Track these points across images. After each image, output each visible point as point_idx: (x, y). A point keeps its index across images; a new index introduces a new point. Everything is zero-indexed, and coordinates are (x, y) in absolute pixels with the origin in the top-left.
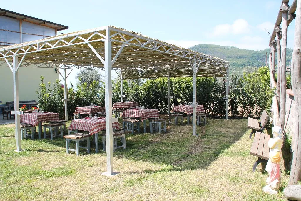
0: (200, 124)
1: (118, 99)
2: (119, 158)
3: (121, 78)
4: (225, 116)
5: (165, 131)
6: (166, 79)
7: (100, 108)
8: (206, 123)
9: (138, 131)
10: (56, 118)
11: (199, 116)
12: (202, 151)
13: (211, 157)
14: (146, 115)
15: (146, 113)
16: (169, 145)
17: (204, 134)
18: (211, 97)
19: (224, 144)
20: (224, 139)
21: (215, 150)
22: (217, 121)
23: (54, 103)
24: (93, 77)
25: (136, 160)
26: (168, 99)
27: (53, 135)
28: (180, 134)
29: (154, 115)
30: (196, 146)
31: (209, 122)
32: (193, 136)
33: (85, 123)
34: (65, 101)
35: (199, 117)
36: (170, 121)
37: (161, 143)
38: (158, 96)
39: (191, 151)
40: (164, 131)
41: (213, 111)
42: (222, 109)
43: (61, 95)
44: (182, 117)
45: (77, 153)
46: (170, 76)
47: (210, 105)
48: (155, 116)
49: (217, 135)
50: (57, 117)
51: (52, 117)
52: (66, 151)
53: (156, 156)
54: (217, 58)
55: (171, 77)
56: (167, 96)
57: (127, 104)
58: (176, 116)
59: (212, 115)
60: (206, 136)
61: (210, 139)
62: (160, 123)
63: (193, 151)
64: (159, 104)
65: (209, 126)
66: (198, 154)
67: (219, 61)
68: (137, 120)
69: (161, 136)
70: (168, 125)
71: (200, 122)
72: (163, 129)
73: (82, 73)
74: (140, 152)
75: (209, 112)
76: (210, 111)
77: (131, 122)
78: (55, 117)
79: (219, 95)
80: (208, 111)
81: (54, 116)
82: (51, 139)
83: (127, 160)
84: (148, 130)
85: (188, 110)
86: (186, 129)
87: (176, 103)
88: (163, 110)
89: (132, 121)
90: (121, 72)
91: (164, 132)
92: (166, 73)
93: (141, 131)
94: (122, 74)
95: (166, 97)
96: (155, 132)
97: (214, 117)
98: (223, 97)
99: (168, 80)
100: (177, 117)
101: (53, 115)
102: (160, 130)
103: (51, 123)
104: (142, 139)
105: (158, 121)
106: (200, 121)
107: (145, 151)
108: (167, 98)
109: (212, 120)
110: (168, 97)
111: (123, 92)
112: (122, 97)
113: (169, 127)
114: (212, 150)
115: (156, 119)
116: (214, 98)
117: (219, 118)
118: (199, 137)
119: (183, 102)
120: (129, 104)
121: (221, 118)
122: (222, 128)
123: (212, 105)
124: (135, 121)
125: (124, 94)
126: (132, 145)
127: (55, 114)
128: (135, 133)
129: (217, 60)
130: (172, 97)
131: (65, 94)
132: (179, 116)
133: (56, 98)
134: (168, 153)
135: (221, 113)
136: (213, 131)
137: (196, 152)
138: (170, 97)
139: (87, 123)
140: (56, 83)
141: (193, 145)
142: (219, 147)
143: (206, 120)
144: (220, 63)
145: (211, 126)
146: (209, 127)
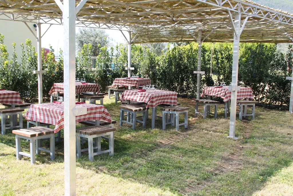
0: (245, 117)
1: (123, 72)
2: (97, 172)
3: (129, 40)
4: (289, 106)
5: (186, 126)
6: (195, 46)
7: (89, 85)
8: (254, 116)
9: (144, 125)
10: (14, 100)
11: (244, 104)
12: (240, 167)
13: (253, 181)
14: (157, 100)
15: (155, 97)
16: (185, 153)
17: (247, 135)
18: (267, 76)
19: (281, 156)
20: (282, 146)
21: (263, 168)
22: (274, 113)
23: (23, 75)
24: (97, 39)
25: (123, 177)
26: (198, 76)
27: (6, 127)
28: (208, 134)
29: (169, 101)
30: (230, 157)
31: (261, 115)
32: (229, 138)
33: (49, 110)
34: (38, 72)
35: (244, 106)
36: (196, 110)
37: (174, 148)
38: (183, 70)
39: (220, 166)
40: (183, 126)
41: (268, 97)
42: (283, 95)
43: (33, 63)
44: (216, 104)
45: (31, 159)
46: (202, 40)
47: (264, 87)
48: (171, 103)
49: (270, 138)
50: (16, 98)
51: (8, 98)
52: (15, 155)
53: (159, 171)
54: (280, 10)
55: (204, 42)
56: (196, 70)
57: (134, 81)
58: (207, 103)
59: (267, 104)
60: (252, 140)
61: (256, 145)
62: (177, 114)
63: (225, 166)
64: (185, 83)
65: (259, 121)
66: (231, 174)
67: (283, 16)
68: (141, 108)
69: (177, 134)
70: (193, 116)
71: (245, 115)
72: (183, 124)
73: (81, 32)
74: (134, 163)
75: (261, 99)
76: (263, 97)
77: (132, 110)
78: (12, 98)
79: (279, 72)
80: (260, 97)
81: (11, 96)
82: (2, 133)
83: (108, 177)
84: (159, 124)
85: (226, 94)
86: (219, 124)
87: (210, 83)
88: (190, 92)
89: (134, 108)
90: (130, 32)
91: (184, 129)
92: (196, 35)
93: (148, 126)
94: (130, 35)
95: (195, 72)
96: (169, 126)
97: (270, 107)
98: (286, 76)
99: (200, 46)
100: (207, 105)
101: (9, 94)
102: (177, 124)
103: (7, 107)
104: (146, 138)
105: (174, 110)
106: (245, 113)
107: (144, 162)
108: (196, 74)
109: (265, 112)
110: (198, 72)
111: (130, 62)
112: (130, 70)
113: (194, 119)
114: (257, 168)
115: (172, 106)
116: (271, 77)
117: (278, 109)
118: (239, 140)
119: (221, 81)
120: (137, 81)
121: (282, 110)
122: (281, 126)
123: (267, 88)
124: (138, 109)
125: (132, 66)
126: (125, 149)
127: (13, 94)
128: (138, 128)
129: (280, 14)
130: (204, 72)
131: (39, 62)
132: (210, 103)
133: (26, 67)
134: (180, 168)
135: (282, 102)
136: (264, 131)
137: (229, 168)
138: (201, 72)
139: (51, 112)
140: (25, 46)
141: (226, 154)
142: (271, 162)
143: (256, 110)
144: (284, 19)
145: (262, 123)
146: (259, 123)
